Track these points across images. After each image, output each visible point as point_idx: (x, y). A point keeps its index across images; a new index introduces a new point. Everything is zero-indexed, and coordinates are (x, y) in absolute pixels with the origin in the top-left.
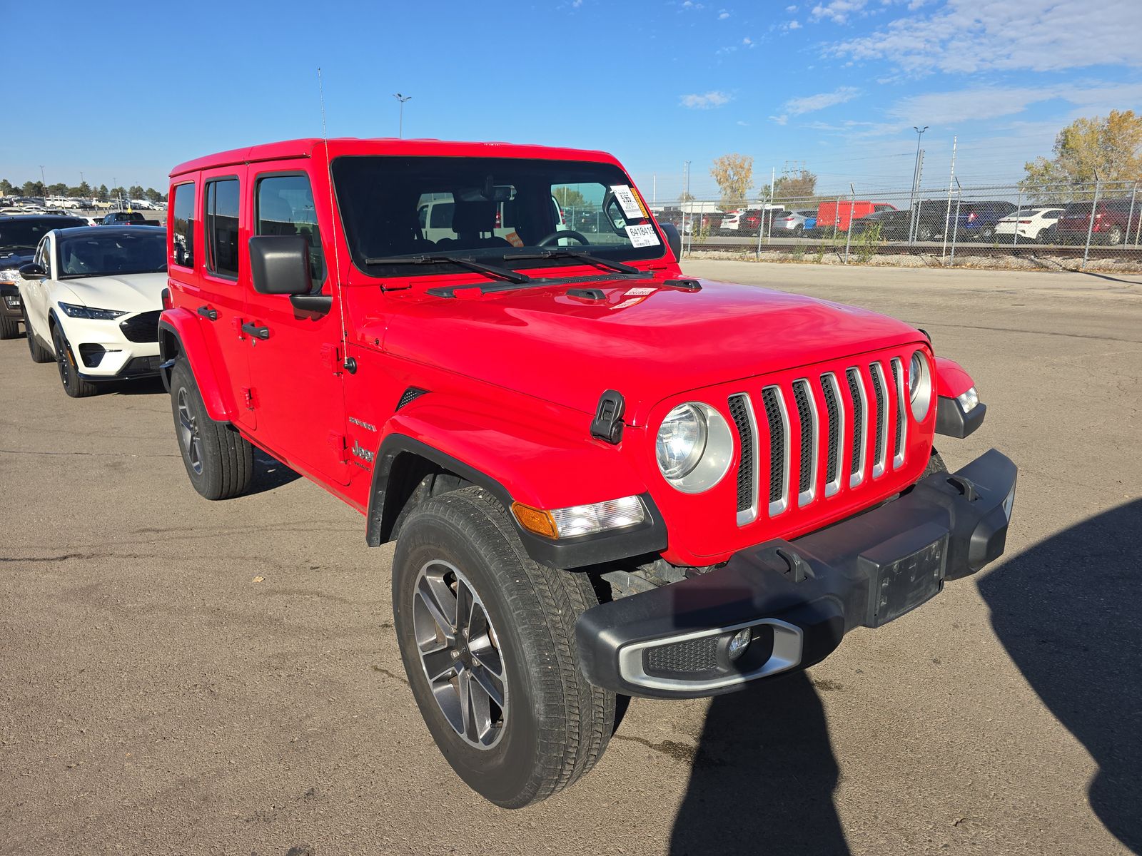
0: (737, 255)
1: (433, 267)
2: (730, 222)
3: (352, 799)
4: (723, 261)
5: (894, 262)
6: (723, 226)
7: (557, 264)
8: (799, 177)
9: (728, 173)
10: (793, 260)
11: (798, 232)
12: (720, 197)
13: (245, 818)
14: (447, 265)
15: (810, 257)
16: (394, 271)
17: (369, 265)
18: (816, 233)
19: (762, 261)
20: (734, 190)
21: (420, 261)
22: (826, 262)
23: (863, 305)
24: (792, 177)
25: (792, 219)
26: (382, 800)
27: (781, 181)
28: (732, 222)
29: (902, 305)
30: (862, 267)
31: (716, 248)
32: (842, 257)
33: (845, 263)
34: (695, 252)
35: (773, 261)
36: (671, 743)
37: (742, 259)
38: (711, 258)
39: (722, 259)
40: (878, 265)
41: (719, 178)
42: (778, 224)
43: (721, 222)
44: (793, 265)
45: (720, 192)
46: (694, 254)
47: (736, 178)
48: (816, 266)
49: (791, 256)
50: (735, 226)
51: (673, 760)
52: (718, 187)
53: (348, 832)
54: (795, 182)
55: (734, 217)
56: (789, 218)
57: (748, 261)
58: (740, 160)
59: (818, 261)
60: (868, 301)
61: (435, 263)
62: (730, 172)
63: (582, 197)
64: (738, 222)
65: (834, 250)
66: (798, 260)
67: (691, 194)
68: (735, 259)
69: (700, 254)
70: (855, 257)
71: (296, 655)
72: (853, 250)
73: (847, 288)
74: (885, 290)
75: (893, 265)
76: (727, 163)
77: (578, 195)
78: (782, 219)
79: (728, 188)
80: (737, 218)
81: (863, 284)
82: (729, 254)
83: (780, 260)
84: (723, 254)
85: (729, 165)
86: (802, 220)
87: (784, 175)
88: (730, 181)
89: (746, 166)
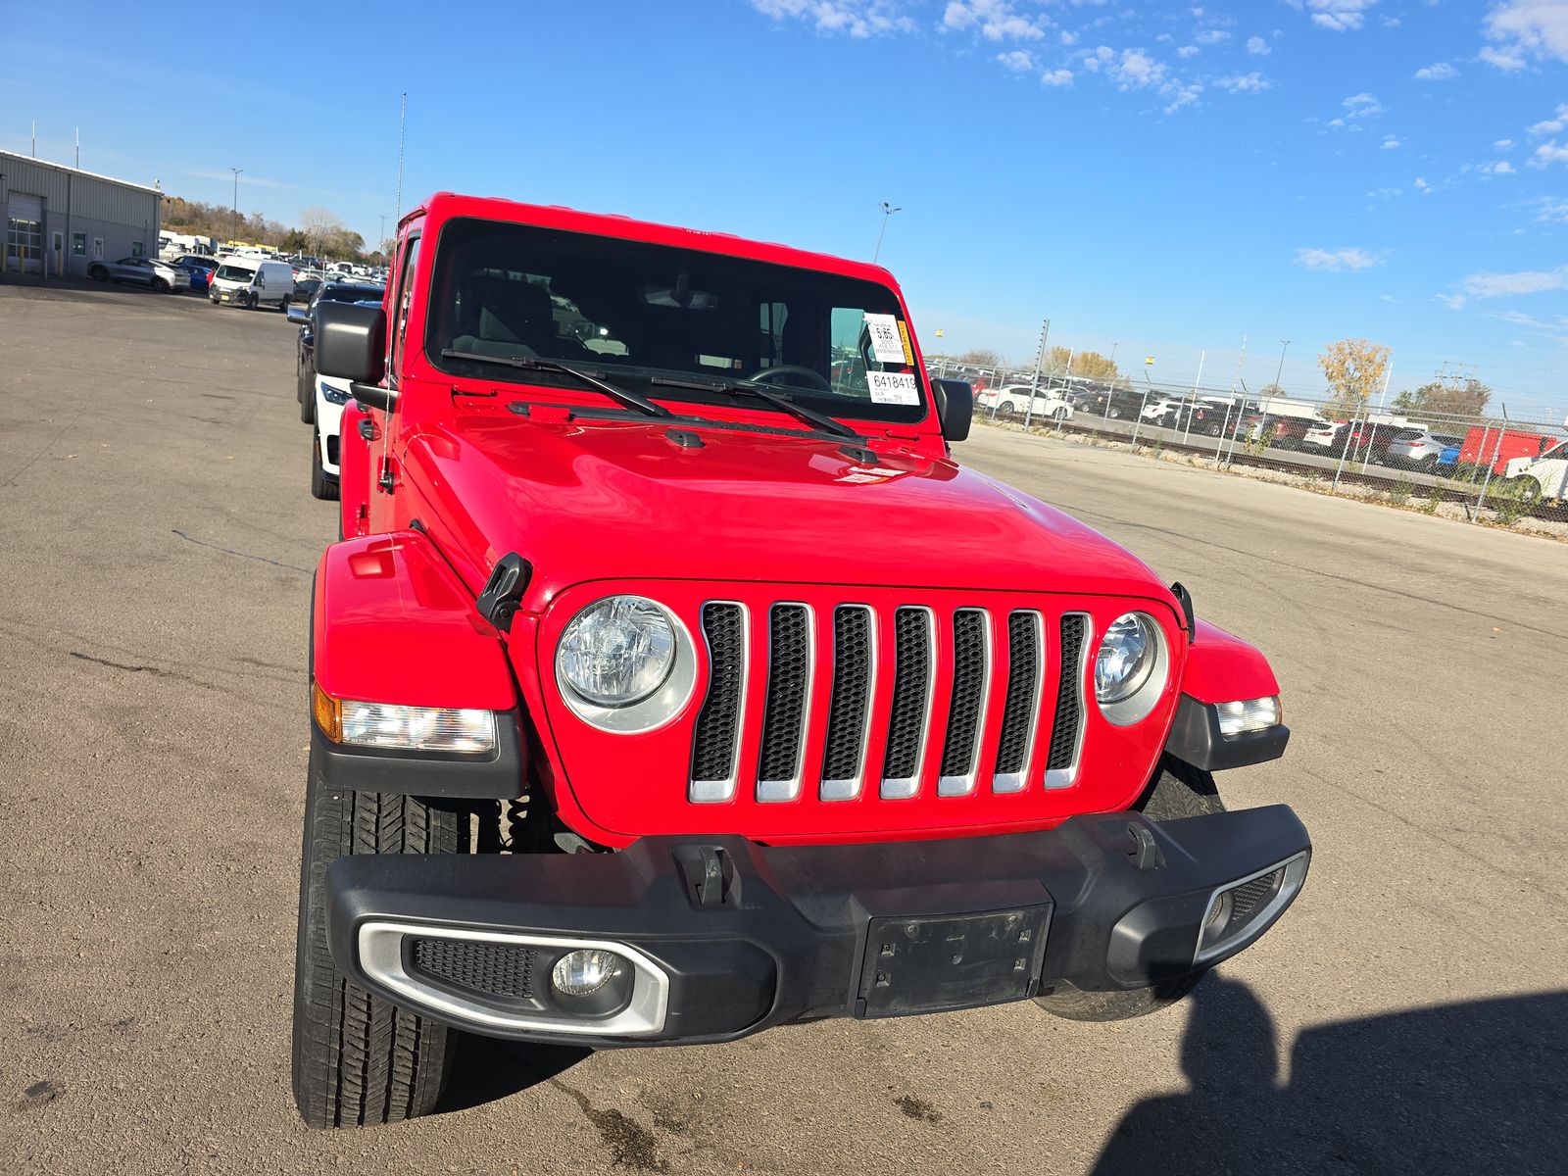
0: (1301, 480)
1: (538, 375)
2: (1320, 434)
3: (163, 1046)
4: (1274, 486)
5: (1557, 533)
6: (1308, 438)
7: (735, 404)
8: (1462, 387)
9: (1346, 365)
10: (1388, 501)
11: (1426, 465)
12: (1329, 397)
13: (30, 1026)
14: (560, 376)
15: (1415, 501)
16: (480, 371)
17: (446, 357)
18: (1448, 471)
19: (1338, 494)
20: (1351, 391)
21: (520, 364)
22: (1444, 514)
23: (1454, 583)
24: (1449, 385)
25: (1422, 445)
26: (194, 1060)
27: (1430, 389)
28: (1324, 434)
29: (1521, 596)
30: (1499, 532)
31: (1272, 464)
32: (1472, 512)
33: (1473, 521)
34: (1238, 466)
35: (1354, 497)
36: (619, 1115)
37: (1307, 486)
38: (1257, 478)
39: (1276, 482)
40: (1527, 532)
41: (1330, 370)
42: (1395, 449)
43: (1306, 432)
44: (1385, 509)
45: (1328, 391)
46: (1236, 468)
47: (1357, 374)
48: (1421, 516)
49: (1386, 495)
50: (1327, 441)
51: (599, 1140)
52: (1327, 384)
53: (121, 1086)
54: (1453, 396)
55: (1329, 427)
56: (1417, 442)
57: (1314, 491)
58: (1369, 350)
59: (1429, 511)
60: (1467, 579)
61: (542, 371)
62: (1350, 365)
63: (1116, 369)
64: (1333, 437)
65: (1461, 498)
66: (1397, 504)
67: (1282, 386)
68: (1297, 486)
69: (1246, 469)
70: (1493, 514)
71: (269, 850)
72: (1491, 503)
73: (1447, 556)
74: (1508, 570)
75: (1554, 537)
76: (1347, 351)
77: (1111, 365)
78: (1405, 442)
79: (1342, 387)
80: (1333, 430)
81: (1480, 555)
82: (1289, 477)
83: (1366, 498)
84: (1281, 475)
85: (1351, 354)
86: (1437, 448)
87: (1438, 381)
88: (1348, 377)
89: (1378, 359)
